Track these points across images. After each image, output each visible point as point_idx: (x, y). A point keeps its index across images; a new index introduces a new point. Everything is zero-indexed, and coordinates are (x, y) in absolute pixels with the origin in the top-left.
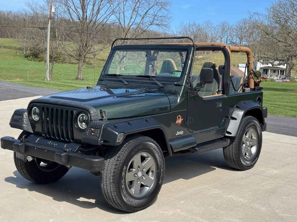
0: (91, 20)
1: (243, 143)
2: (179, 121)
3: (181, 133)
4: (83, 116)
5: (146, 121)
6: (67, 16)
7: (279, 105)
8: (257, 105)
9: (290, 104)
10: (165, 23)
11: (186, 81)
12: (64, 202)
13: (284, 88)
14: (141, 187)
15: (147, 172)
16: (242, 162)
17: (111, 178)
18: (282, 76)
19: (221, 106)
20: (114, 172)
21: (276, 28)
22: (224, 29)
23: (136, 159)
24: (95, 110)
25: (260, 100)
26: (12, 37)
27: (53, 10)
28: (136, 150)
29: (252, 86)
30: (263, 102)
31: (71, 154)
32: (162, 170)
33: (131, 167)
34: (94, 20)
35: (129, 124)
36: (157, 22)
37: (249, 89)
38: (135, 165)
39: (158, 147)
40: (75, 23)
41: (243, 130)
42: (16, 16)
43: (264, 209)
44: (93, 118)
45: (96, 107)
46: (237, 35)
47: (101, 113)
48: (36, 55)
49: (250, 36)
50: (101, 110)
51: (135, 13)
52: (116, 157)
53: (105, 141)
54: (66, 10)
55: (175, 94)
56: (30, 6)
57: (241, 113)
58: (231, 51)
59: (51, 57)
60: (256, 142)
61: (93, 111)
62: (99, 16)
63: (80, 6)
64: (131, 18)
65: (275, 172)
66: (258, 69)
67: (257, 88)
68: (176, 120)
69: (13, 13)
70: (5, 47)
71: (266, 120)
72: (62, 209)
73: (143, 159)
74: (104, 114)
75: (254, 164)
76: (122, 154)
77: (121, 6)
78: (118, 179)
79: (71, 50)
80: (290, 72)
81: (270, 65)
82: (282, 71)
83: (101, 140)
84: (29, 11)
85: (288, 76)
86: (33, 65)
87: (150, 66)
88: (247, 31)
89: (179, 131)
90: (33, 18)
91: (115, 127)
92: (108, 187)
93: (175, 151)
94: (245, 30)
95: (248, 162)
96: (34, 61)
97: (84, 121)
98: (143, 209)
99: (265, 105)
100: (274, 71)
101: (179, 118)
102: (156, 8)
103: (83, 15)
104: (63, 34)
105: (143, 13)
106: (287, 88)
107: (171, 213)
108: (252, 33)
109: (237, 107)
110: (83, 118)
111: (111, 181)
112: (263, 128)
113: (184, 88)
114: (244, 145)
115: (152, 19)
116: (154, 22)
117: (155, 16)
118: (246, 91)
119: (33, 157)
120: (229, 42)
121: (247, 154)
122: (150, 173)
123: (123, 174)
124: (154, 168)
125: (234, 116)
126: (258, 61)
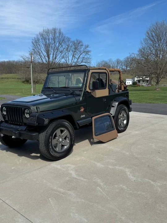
0: (53, 62)
1: (119, 119)
2: (82, 110)
3: (84, 116)
4: (27, 111)
5: (62, 111)
6: (40, 61)
7: (143, 98)
8: (125, 99)
9: (149, 97)
10: (89, 61)
11: (85, 88)
12: (23, 157)
13: (148, 89)
14: (62, 146)
15: (65, 138)
16: (119, 129)
17: (44, 143)
18: (147, 83)
19: (105, 100)
20: (45, 140)
21: (142, 60)
22: (118, 62)
23: (58, 132)
24: (33, 107)
25: (127, 96)
26: (16, 73)
27: (33, 58)
28: (57, 127)
29: (123, 89)
30: (129, 97)
31: (21, 132)
32: (73, 137)
33: (55, 136)
34: (54, 61)
35: (52, 113)
36: (85, 61)
37: (121, 90)
38: (58, 135)
39: (70, 124)
40: (45, 64)
41: (118, 112)
42: (17, 63)
43: (128, 153)
44: (32, 112)
45: (34, 105)
46: (125, 65)
47: (37, 108)
48: (27, 81)
49: (131, 65)
50: (36, 107)
51: (74, 57)
52: (45, 132)
53: (38, 124)
54: (40, 58)
55: (79, 95)
56: (22, 57)
57: (117, 103)
58: (110, 71)
59: (34, 82)
60: (126, 118)
61: (32, 108)
62: (56, 60)
63: (46, 55)
64: (72, 60)
65: (137, 132)
66: (135, 81)
67: (125, 90)
68: (80, 109)
69: (15, 61)
70: (13, 78)
71: (131, 106)
72: (20, 161)
73: (62, 131)
74: (38, 109)
75: (126, 129)
76: (49, 130)
77: (67, 54)
78: (48, 143)
79: (44, 77)
80: (151, 81)
81: (141, 78)
82: (147, 81)
83: (36, 123)
84: (22, 59)
85: (150, 83)
86: (26, 86)
87: (70, 82)
88: (129, 62)
89: (82, 115)
90: (25, 63)
91: (44, 116)
92: (43, 148)
93: (80, 126)
94: (128, 62)
95: (122, 129)
96: (27, 84)
97: (28, 114)
98: (64, 158)
99: (130, 98)
100: (143, 81)
101: (82, 108)
102: (84, 54)
103: (48, 60)
104: (39, 70)
105: (77, 57)
106: (149, 89)
107: (78, 159)
108: (132, 63)
109: (115, 100)
110: (27, 112)
111: (44, 145)
112: (130, 110)
113: (84, 92)
114: (120, 120)
115: (82, 60)
116: (83, 61)
117: (84, 58)
118: (120, 92)
119: (3, 134)
120: (121, 69)
121: (122, 124)
122: (67, 139)
123: (50, 140)
124: (69, 136)
125: (113, 105)
126: (135, 77)
